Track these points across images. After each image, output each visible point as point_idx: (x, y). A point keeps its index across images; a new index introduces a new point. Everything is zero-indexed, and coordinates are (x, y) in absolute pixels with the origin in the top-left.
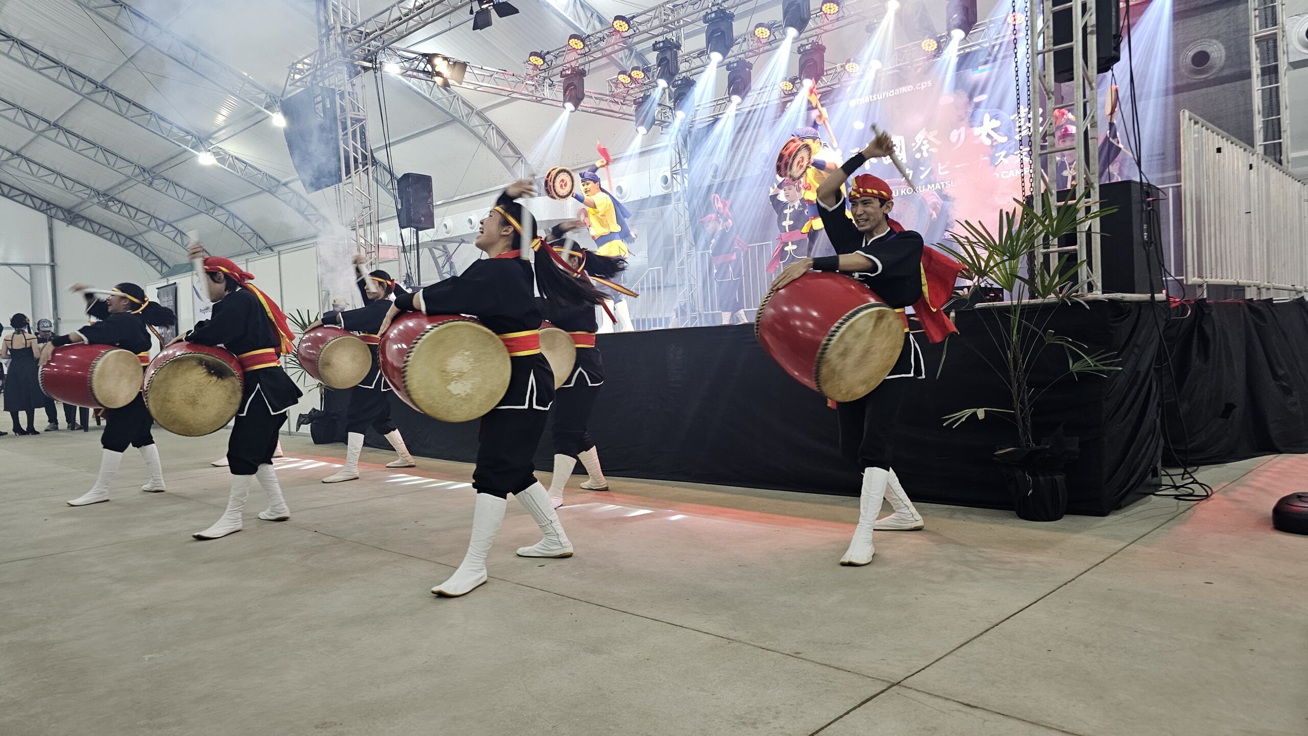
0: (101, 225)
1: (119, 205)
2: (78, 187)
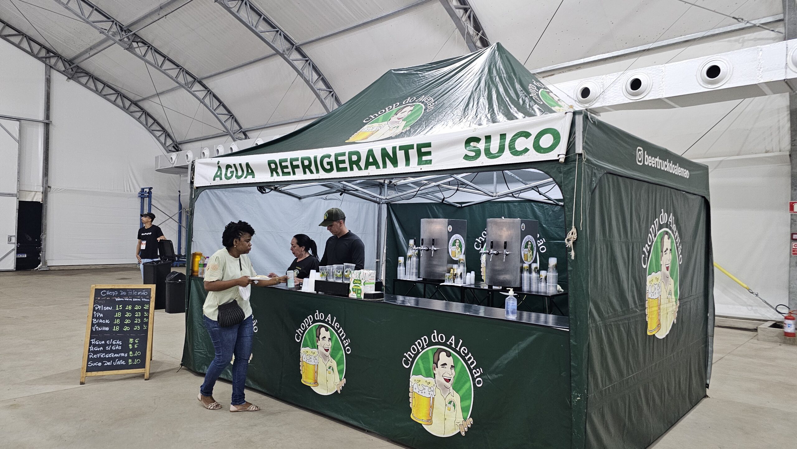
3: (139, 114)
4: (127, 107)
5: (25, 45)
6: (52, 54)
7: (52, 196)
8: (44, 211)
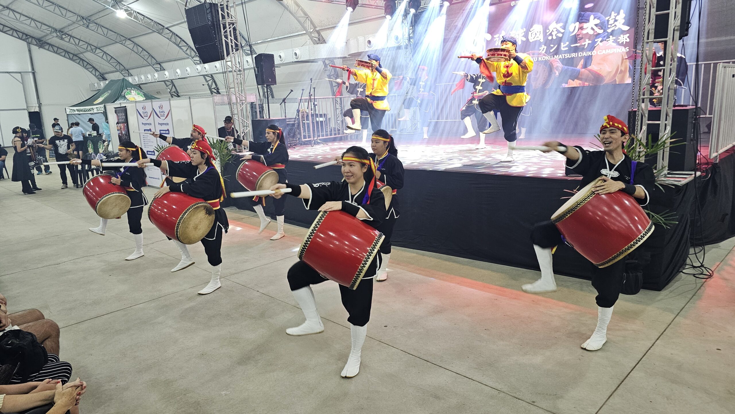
0: (58, 48)
1: (69, 37)
2: (44, 27)
3: (79, 60)
4: (71, 58)
5: (15, 34)
6: (28, 37)
7: (43, 108)
8: (41, 116)
